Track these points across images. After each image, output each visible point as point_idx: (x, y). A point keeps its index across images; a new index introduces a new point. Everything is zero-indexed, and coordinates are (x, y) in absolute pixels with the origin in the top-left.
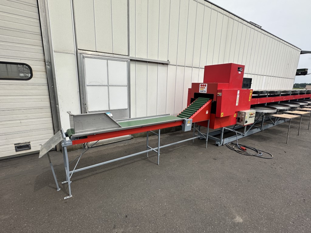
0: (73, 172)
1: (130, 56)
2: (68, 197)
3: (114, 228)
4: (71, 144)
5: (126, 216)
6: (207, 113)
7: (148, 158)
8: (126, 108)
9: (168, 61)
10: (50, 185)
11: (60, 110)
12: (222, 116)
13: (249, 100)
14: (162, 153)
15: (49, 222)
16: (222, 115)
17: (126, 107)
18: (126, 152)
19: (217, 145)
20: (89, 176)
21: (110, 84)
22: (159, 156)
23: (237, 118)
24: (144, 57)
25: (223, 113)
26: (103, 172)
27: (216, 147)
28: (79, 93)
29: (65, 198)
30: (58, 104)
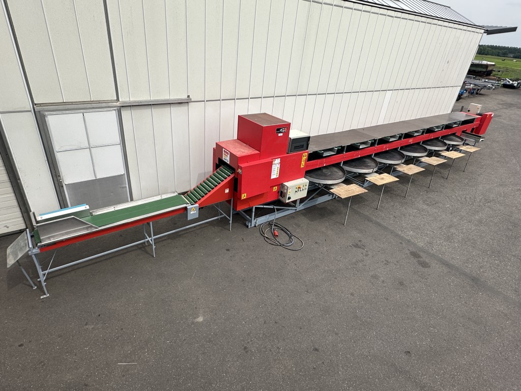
0: (47, 272)
1: (120, 100)
2: (45, 296)
3: (86, 325)
4: (39, 252)
5: (99, 315)
6: (227, 191)
7: (146, 246)
8: (122, 174)
9: (188, 96)
10: (24, 282)
11: (23, 186)
12: (244, 198)
13: (302, 166)
14: (168, 239)
15: (28, 319)
16: (244, 196)
17: (122, 171)
18: (121, 236)
19: (248, 226)
20: (69, 272)
21: (91, 145)
22: (154, 248)
23: (279, 192)
24: (144, 97)
25: (245, 194)
26: (86, 266)
27: (245, 229)
28: (47, 162)
29: (42, 297)
30: (19, 179)
